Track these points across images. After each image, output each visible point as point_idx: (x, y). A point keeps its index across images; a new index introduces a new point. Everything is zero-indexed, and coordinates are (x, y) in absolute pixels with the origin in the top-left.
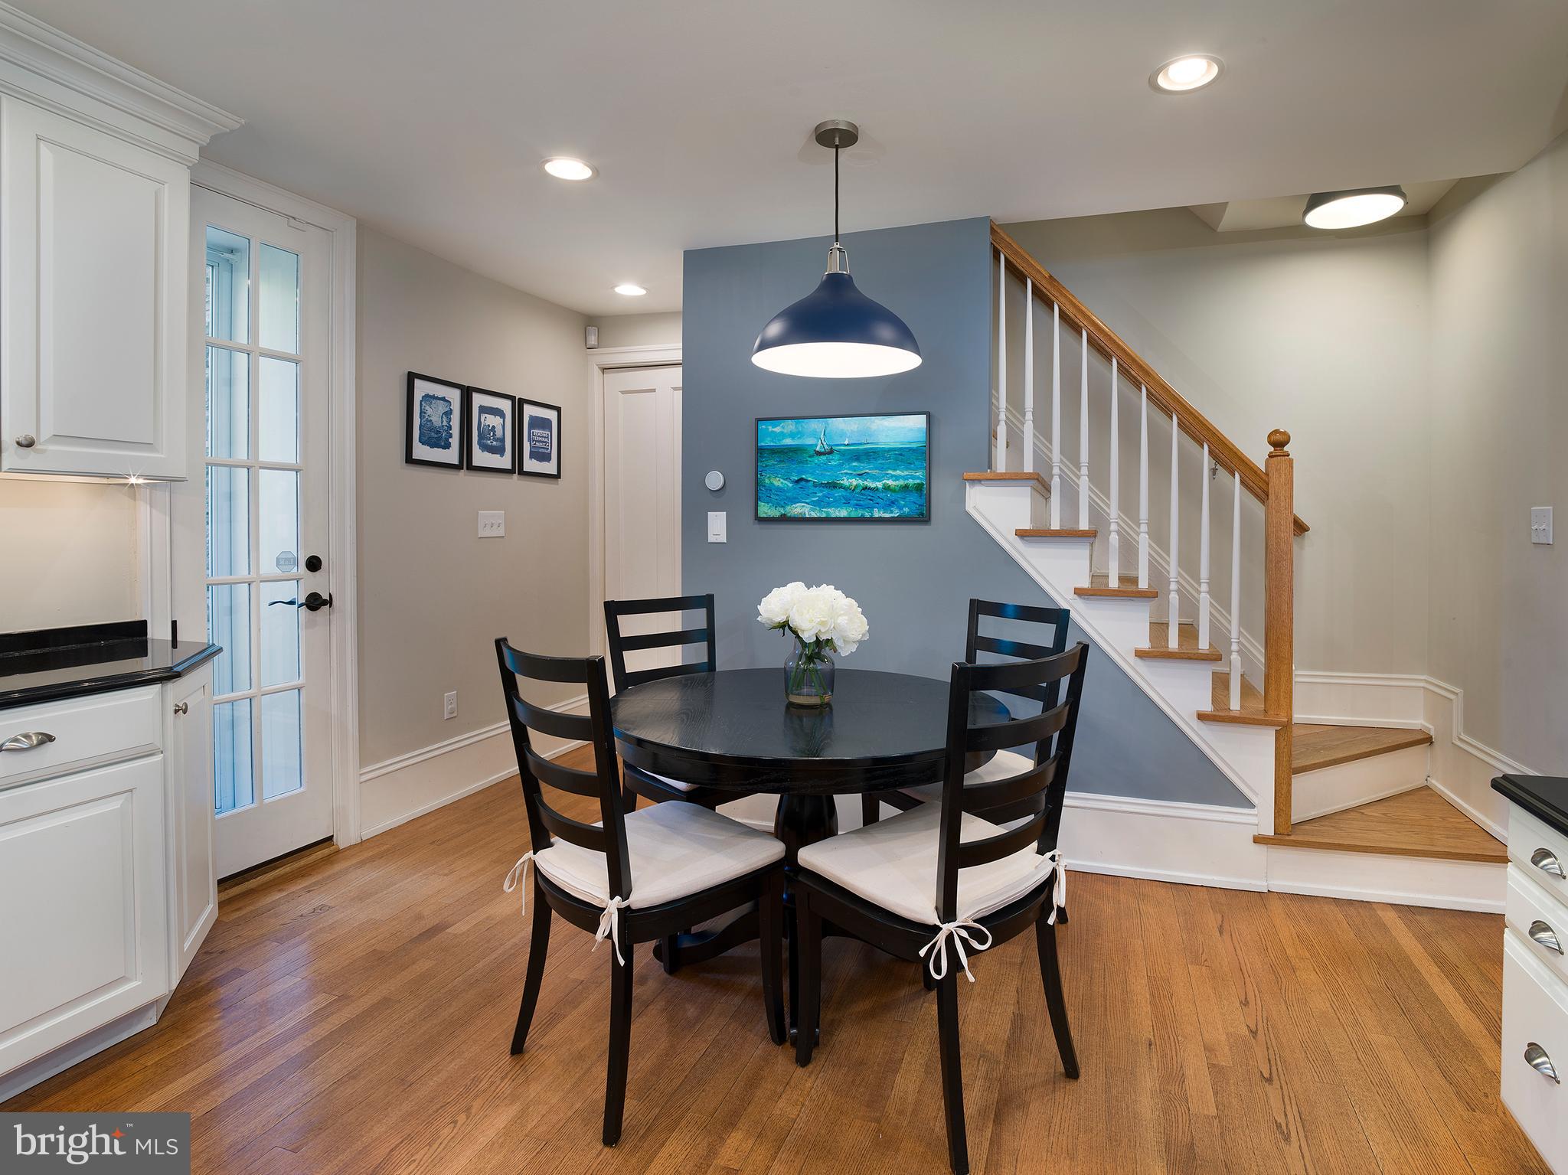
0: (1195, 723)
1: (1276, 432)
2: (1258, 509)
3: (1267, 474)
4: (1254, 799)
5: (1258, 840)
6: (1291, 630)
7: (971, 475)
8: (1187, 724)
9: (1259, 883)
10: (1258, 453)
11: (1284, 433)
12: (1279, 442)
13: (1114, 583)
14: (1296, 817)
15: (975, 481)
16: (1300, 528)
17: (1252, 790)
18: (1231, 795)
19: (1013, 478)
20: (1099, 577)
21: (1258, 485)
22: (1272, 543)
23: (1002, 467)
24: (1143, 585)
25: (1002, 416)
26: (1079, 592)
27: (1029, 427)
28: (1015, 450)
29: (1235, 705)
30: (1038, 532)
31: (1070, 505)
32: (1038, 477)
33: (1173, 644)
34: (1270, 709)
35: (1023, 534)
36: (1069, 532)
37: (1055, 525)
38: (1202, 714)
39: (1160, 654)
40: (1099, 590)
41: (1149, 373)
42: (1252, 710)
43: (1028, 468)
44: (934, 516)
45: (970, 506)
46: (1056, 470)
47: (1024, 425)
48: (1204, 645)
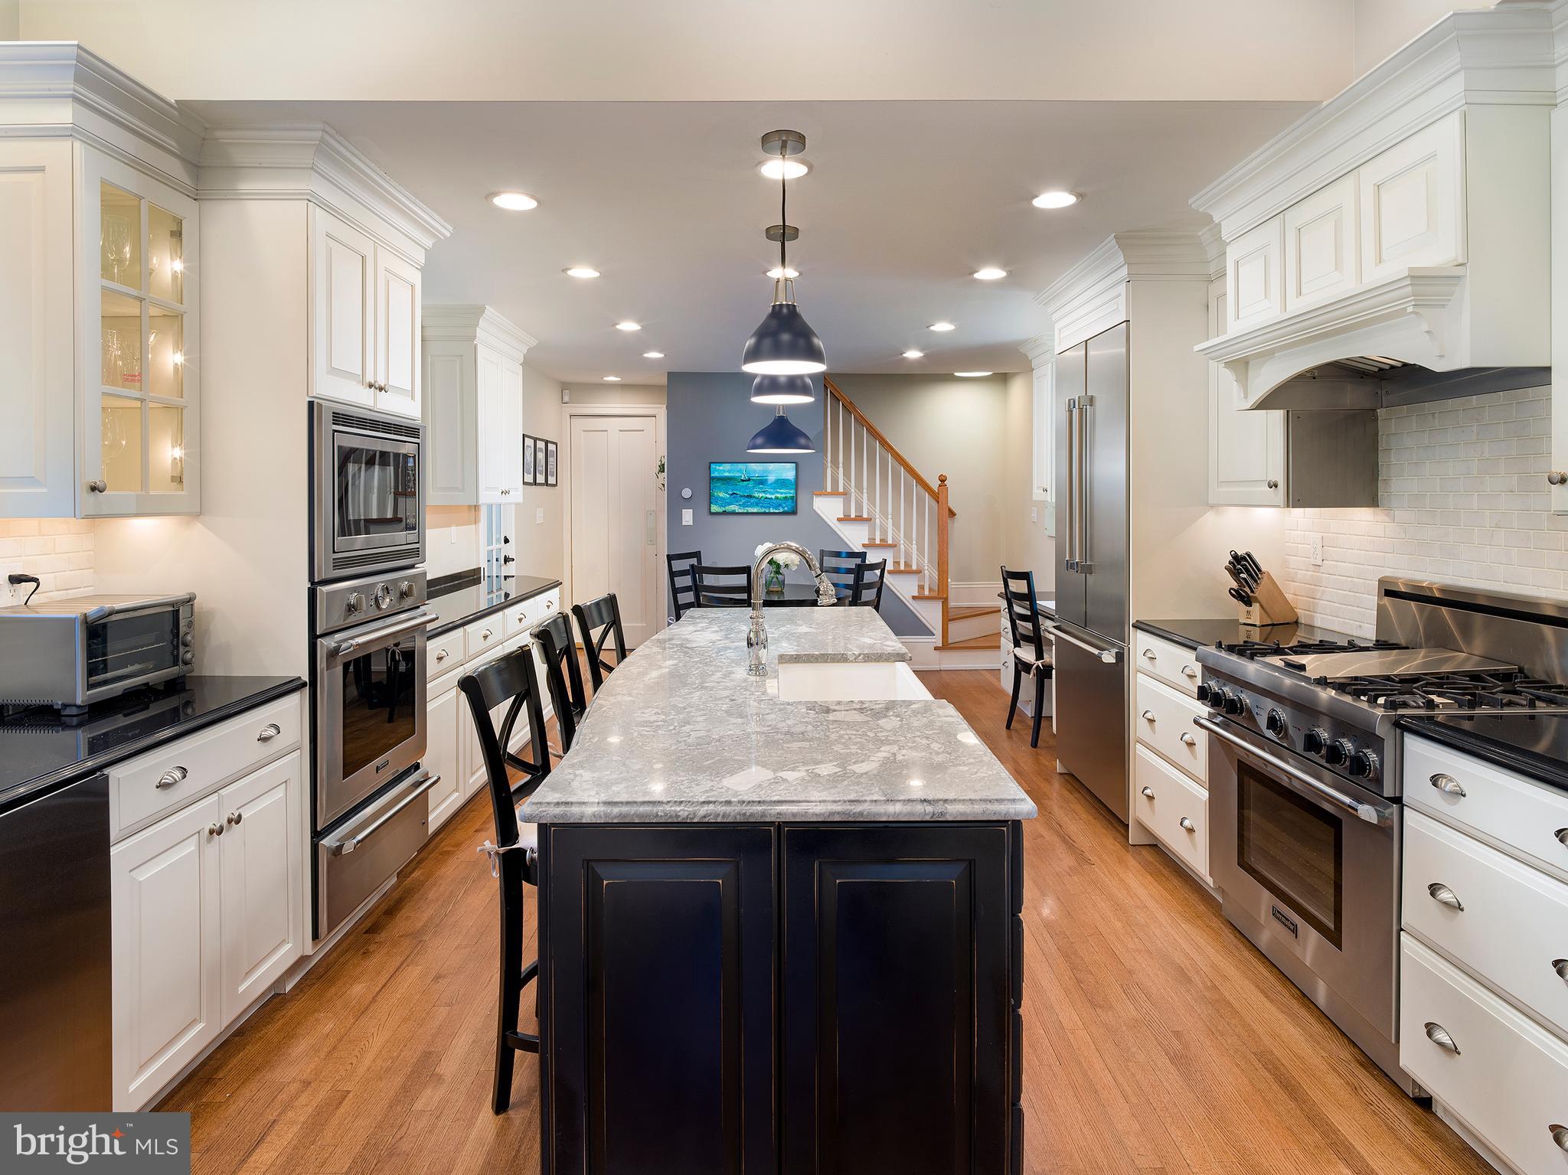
0: (911, 601)
1: (942, 475)
2: (935, 506)
3: (938, 493)
4: (935, 633)
5: (936, 649)
7: (818, 493)
8: (908, 601)
9: (936, 667)
10: (935, 484)
11: (945, 476)
12: (943, 479)
13: (878, 542)
14: (950, 641)
15: (817, 495)
16: (952, 514)
17: (933, 628)
18: (926, 631)
19: (835, 493)
20: (872, 539)
21: (936, 496)
22: (941, 523)
23: (829, 490)
24: (890, 542)
25: (829, 465)
26: (864, 546)
27: (841, 470)
28: (835, 481)
29: (927, 593)
30: (845, 519)
31: (859, 507)
32: (845, 494)
33: (902, 567)
34: (941, 594)
35: (839, 520)
36: (859, 519)
37: (853, 516)
38: (914, 598)
39: (896, 572)
40: (871, 545)
41: (892, 448)
42: (935, 594)
43: (841, 490)
44: (799, 511)
45: (815, 507)
46: (853, 491)
47: (838, 469)
48: (914, 567)
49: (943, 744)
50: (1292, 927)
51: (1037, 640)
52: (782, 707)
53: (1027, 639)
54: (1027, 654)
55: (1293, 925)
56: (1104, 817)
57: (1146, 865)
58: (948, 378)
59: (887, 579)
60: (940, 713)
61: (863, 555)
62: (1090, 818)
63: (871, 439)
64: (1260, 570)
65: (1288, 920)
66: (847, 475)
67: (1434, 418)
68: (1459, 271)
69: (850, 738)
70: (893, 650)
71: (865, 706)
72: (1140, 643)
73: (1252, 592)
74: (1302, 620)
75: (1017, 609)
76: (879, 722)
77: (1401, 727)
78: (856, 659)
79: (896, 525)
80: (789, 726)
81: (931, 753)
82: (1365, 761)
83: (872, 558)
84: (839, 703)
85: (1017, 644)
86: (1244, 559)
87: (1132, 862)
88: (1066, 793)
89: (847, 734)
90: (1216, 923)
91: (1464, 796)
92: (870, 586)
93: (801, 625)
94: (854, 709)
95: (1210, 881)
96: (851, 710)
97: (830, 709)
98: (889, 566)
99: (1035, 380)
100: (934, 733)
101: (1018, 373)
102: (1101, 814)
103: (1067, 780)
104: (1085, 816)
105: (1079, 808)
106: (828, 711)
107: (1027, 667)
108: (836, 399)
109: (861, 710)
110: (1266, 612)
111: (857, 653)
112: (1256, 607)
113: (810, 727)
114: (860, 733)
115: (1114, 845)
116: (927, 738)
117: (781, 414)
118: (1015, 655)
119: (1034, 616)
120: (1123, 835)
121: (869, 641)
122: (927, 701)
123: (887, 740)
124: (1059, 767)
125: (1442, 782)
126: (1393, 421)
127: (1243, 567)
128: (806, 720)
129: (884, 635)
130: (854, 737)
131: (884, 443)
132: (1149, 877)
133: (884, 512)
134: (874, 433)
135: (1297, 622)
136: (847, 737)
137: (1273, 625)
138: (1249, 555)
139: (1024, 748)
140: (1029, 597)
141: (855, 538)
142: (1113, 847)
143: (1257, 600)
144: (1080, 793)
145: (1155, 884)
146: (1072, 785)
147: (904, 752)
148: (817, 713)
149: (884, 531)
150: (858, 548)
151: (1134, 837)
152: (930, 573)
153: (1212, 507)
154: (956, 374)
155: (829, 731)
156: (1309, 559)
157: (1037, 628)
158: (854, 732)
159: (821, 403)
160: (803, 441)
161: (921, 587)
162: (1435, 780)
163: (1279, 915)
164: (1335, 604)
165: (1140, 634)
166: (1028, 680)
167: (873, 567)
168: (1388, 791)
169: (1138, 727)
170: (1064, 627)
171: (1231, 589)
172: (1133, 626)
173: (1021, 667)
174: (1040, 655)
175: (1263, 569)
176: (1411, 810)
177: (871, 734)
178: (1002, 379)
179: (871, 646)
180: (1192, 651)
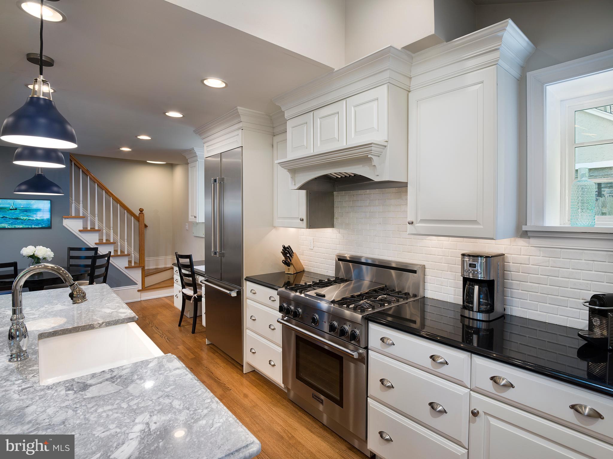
0: (125, 269)
1: (141, 208)
2: (137, 223)
3: (139, 217)
4: (137, 283)
5: (139, 291)
6: (144, 248)
7: (66, 217)
8: (123, 270)
9: (139, 299)
10: (137, 213)
11: (142, 209)
12: (141, 211)
13: (104, 241)
14: (146, 286)
15: (65, 218)
16: (146, 226)
17: (136, 281)
18: (132, 283)
19: (77, 217)
20: (101, 240)
21: (137, 219)
22: (140, 231)
23: (73, 215)
24: (112, 241)
25: (73, 202)
26: (96, 244)
27: (81, 205)
28: (77, 211)
29: (133, 264)
30: (84, 230)
31: (93, 223)
32: (84, 218)
33: (119, 253)
34: (140, 264)
35: (80, 231)
36: (93, 230)
37: (89, 228)
38: (126, 268)
39: (116, 256)
40: (101, 243)
41: (112, 194)
42: (136, 265)
43: (81, 215)
44: (52, 227)
45: (64, 224)
46: (89, 216)
47: (79, 204)
48: (126, 253)
49: (181, 399)
50: (321, 401)
51: (195, 286)
52: (42, 393)
53: (189, 285)
54: (189, 292)
55: (322, 400)
56: (230, 362)
57: (252, 382)
58: (144, 163)
59: (112, 260)
60: (171, 367)
61: (96, 249)
62: (225, 365)
63: (100, 190)
64: (293, 252)
65: (319, 399)
66: (85, 207)
67: (354, 196)
68: (385, 144)
69: (108, 416)
70: (126, 316)
71: (114, 374)
72: (248, 286)
73: (291, 261)
74: (306, 270)
75: (183, 271)
76: (128, 389)
77: (368, 319)
78: (100, 326)
79: (115, 233)
80: (50, 417)
81: (175, 413)
82: (355, 334)
83: (103, 251)
84: (93, 376)
85: (183, 287)
86: (287, 248)
87: (245, 382)
88: (211, 354)
89: (105, 411)
90: (285, 402)
91: (394, 345)
92: (101, 267)
93: (57, 304)
94: (107, 380)
95: (283, 385)
96: (103, 381)
97: (87, 385)
98: (112, 254)
99: (190, 169)
100: (172, 390)
101: (179, 164)
102: (229, 361)
103: (211, 347)
104: (222, 364)
105: (219, 361)
106: (85, 387)
107: (189, 298)
108: (78, 167)
109: (112, 379)
110: (295, 268)
111: (100, 322)
112: (291, 267)
113: (70, 412)
114: (115, 406)
115: (237, 376)
116: (168, 396)
117: (40, 173)
118: (182, 292)
119: (193, 274)
120: (240, 369)
121: (108, 311)
122: (158, 358)
123: (139, 408)
124: (207, 342)
125: (385, 340)
126: (339, 197)
127: (287, 252)
128: (67, 403)
129: (118, 305)
130: (111, 413)
131: (108, 193)
132: (255, 388)
133: (108, 226)
134: (101, 187)
135: (304, 271)
136: (104, 415)
137: (297, 273)
138: (290, 247)
139: (188, 335)
140: (190, 266)
141: (91, 240)
142: (237, 377)
143: (292, 264)
144: (218, 352)
145: (258, 391)
146: (214, 349)
147: (155, 418)
148: (75, 392)
149: (108, 235)
150: (93, 246)
151: (246, 370)
152: (135, 256)
153: (275, 227)
154: (147, 161)
155: (88, 413)
156: (308, 247)
157: (194, 280)
158: (110, 407)
159: (69, 168)
160: (55, 189)
161: (130, 262)
162: (382, 339)
163: (315, 397)
164: (318, 264)
165: (248, 283)
166: (190, 304)
167: (103, 256)
168: (363, 345)
169: (247, 322)
170: (209, 279)
171: (283, 260)
172: (245, 279)
173: (186, 297)
174: (195, 292)
175: (294, 252)
176: (371, 351)
177: (124, 405)
178: (171, 166)
179: (110, 315)
180: (276, 291)
